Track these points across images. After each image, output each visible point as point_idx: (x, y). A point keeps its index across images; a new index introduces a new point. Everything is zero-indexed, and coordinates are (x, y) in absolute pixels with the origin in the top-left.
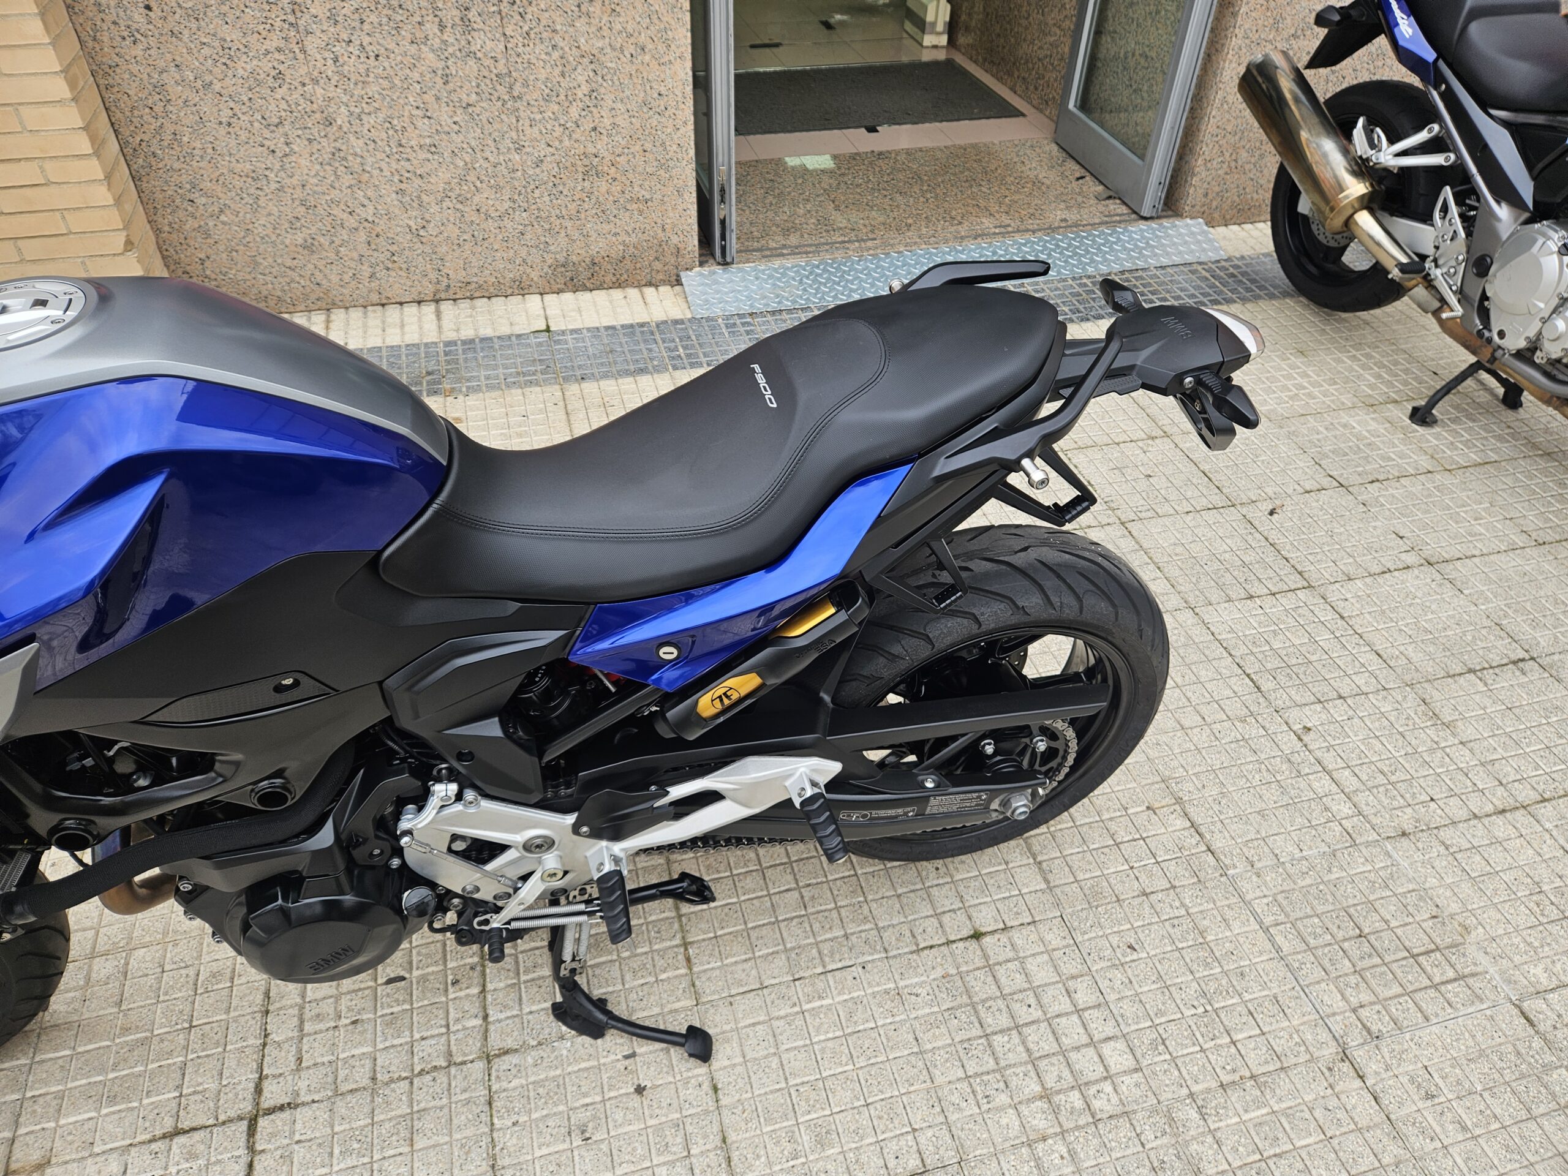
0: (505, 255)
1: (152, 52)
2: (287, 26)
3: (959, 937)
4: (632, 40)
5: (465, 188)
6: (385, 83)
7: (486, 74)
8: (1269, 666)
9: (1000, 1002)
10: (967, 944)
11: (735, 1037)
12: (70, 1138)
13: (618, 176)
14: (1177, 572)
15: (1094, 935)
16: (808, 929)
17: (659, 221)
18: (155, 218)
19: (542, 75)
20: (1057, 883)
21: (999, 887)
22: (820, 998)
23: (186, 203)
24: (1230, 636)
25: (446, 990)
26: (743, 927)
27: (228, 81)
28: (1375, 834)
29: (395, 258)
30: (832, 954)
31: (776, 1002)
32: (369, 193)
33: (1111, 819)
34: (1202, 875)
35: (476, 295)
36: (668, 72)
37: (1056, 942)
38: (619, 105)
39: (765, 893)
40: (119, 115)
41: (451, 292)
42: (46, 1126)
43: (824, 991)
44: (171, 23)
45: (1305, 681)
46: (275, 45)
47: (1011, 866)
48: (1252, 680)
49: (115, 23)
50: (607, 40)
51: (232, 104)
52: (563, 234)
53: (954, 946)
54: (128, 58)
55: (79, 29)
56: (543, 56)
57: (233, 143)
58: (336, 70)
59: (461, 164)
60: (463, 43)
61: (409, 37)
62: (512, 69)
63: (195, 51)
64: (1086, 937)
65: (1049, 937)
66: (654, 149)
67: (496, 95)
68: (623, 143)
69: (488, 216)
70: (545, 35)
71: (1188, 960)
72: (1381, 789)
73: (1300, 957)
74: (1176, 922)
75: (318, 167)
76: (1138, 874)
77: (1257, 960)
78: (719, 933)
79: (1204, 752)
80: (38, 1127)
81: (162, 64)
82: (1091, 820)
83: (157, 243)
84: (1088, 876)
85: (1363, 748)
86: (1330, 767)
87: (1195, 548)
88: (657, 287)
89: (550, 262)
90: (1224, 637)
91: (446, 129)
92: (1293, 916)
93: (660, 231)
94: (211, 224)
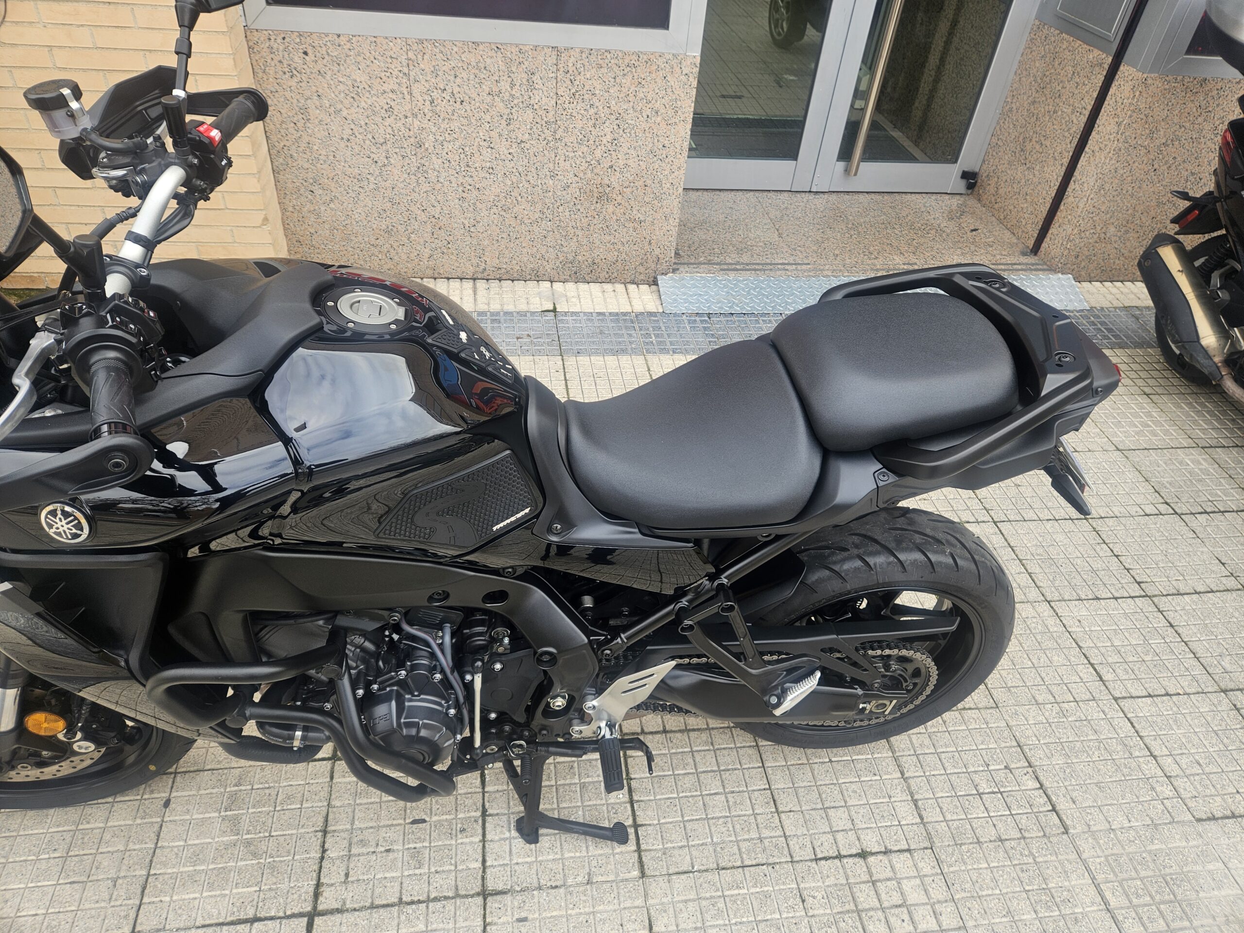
0: (530, 251)
1: (303, 84)
2: (401, 75)
3: (849, 853)
4: (650, 105)
5: (509, 200)
6: (465, 121)
7: (539, 121)
8: (1110, 660)
9: (880, 913)
10: (857, 860)
11: (671, 909)
12: (180, 911)
13: (623, 202)
14: (1038, 570)
15: (957, 868)
16: (731, 829)
17: (648, 238)
18: (284, 201)
19: (579, 126)
20: (929, 820)
21: (883, 816)
22: (738, 887)
23: (308, 193)
24: (1078, 629)
25: (456, 836)
26: (680, 819)
27: (353, 110)
28: (1190, 816)
29: (450, 246)
30: (749, 851)
31: (705, 885)
32: (439, 198)
33: (975, 772)
34: (1048, 830)
35: (504, 277)
36: (673, 130)
37: (927, 870)
38: (632, 151)
39: (699, 793)
40: (272, 126)
41: (486, 274)
42: (163, 899)
43: (742, 882)
44: (319, 66)
45: (1139, 677)
46: (390, 87)
47: (893, 799)
48: (1095, 670)
49: (280, 62)
50: (632, 103)
51: (353, 126)
52: (575, 240)
53: (845, 860)
54: (285, 87)
55: (254, 63)
56: (582, 112)
57: (349, 153)
58: (431, 108)
59: (509, 183)
60: (526, 97)
61: (487, 90)
62: (558, 119)
63: (333, 87)
64: (951, 869)
65: (921, 865)
66: (653, 185)
67: (543, 136)
68: (631, 179)
69: (522, 222)
70: (586, 97)
71: (1033, 902)
72: (1197, 778)
73: (1124, 912)
74: (1024, 867)
75: (406, 176)
76: (995, 823)
77: (1088, 909)
78: (662, 821)
79: (1053, 725)
80: (158, 899)
81: (307, 93)
82: (959, 770)
83: (282, 218)
84: (955, 817)
85: (1184, 740)
86: (1156, 753)
87: (1053, 551)
88: (638, 285)
89: (561, 259)
90: (1073, 630)
91: (503, 157)
92: (1121, 876)
93: (646, 244)
94: (323, 209)
